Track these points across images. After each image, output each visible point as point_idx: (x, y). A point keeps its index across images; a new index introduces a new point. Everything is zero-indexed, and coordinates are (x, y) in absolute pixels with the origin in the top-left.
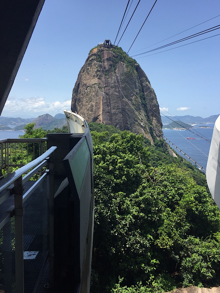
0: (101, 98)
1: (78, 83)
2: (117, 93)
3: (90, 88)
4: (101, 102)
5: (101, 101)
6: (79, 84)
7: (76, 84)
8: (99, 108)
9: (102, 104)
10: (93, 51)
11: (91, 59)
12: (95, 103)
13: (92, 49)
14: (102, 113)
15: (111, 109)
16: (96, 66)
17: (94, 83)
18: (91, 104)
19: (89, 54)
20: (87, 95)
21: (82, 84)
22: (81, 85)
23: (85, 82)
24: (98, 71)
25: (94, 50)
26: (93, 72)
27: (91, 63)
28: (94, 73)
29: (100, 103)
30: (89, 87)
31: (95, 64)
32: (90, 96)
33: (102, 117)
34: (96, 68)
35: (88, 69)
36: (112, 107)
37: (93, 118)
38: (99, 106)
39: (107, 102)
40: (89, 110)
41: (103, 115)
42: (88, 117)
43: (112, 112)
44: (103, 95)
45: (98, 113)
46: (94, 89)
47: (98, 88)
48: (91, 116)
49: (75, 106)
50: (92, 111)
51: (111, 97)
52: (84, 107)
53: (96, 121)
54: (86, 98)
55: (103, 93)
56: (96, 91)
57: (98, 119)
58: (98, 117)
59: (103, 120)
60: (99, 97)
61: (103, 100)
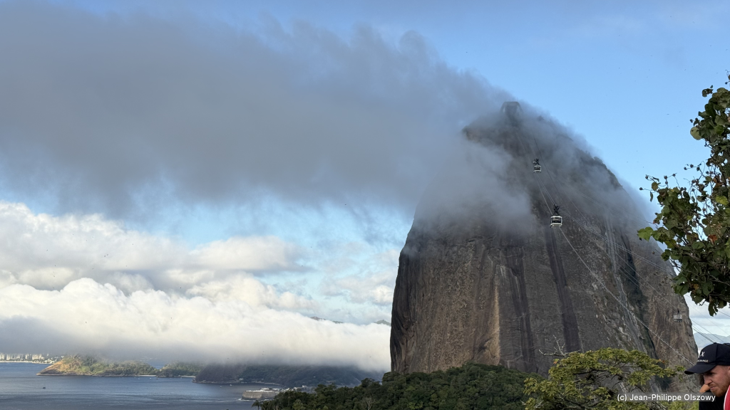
0: (497, 282)
2: (546, 267)
3: (459, 248)
4: (497, 294)
5: (496, 291)
8: (488, 316)
9: (500, 303)
12: (475, 298)
14: (501, 330)
15: (527, 319)
18: (464, 300)
29: (491, 298)
30: (455, 249)
32: (460, 275)
33: (501, 344)
36: (531, 312)
37: (470, 347)
38: (489, 307)
39: (514, 297)
40: (454, 320)
41: (501, 338)
42: (452, 341)
43: (532, 327)
44: (499, 274)
45: (487, 332)
46: (471, 255)
47: (484, 251)
48: (462, 340)
49: (408, 305)
50: (466, 323)
51: (526, 280)
52: (438, 310)
53: (481, 356)
54: (445, 282)
55: (503, 269)
56: (480, 259)
57: (487, 351)
58: (485, 345)
59: (504, 354)
60: (488, 280)
61: (502, 288)
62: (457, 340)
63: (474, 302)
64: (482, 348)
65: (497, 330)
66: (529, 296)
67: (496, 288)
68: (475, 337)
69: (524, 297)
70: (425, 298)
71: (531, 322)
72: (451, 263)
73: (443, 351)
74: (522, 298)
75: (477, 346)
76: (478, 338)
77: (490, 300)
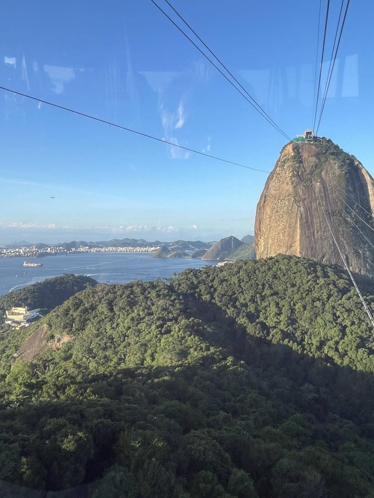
0: (299, 215)
1: (264, 196)
3: (281, 200)
4: (299, 221)
7: (261, 196)
8: (294, 231)
9: (300, 225)
10: (286, 148)
11: (283, 160)
12: (288, 223)
13: (286, 146)
14: (300, 238)
15: (314, 232)
16: (291, 170)
17: (288, 193)
18: (283, 225)
19: (281, 153)
20: (277, 212)
21: (269, 196)
22: (268, 198)
23: (273, 192)
25: (288, 147)
26: (286, 178)
27: (284, 166)
28: (288, 179)
31: (289, 166)
32: (282, 213)
33: (300, 244)
35: (279, 174)
36: (315, 229)
37: (286, 246)
38: (295, 227)
39: (307, 222)
40: (279, 234)
41: (300, 241)
42: (277, 244)
43: (316, 236)
44: (300, 211)
45: (293, 239)
46: (287, 203)
47: (293, 201)
48: (282, 243)
49: (260, 228)
50: (284, 236)
51: (313, 214)
52: (272, 230)
53: (291, 250)
54: (275, 217)
55: (302, 209)
56: (291, 205)
57: (293, 247)
58: (293, 245)
59: (301, 249)
60: (295, 215)
61: (301, 218)
62: (280, 243)
63: (287, 225)
64: (291, 246)
65: (298, 237)
66: (315, 221)
67: (298, 218)
70: (267, 224)
71: (315, 234)
72: (278, 207)
73: (273, 248)
74: (311, 223)
75: (289, 245)
76: (289, 242)
77: (295, 224)
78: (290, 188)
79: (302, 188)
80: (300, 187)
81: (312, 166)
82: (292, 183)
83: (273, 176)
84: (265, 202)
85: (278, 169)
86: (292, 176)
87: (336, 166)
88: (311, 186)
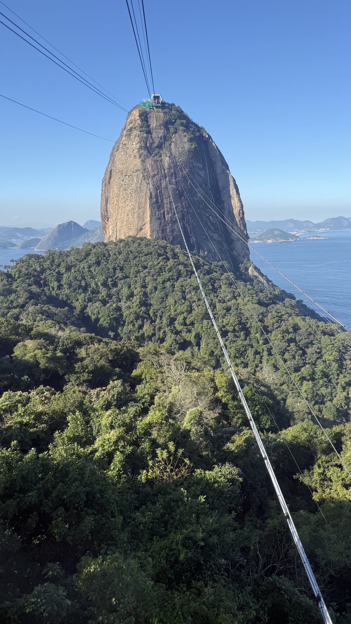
0: (149, 194)
1: (109, 170)
3: (129, 177)
4: (148, 201)
5: (148, 199)
6: (111, 171)
7: (107, 170)
8: (144, 212)
9: (150, 205)
10: (132, 114)
11: (129, 128)
12: (137, 203)
13: (132, 110)
14: (151, 219)
15: (164, 213)
16: (138, 140)
17: (136, 168)
18: (132, 205)
19: (126, 119)
20: (125, 190)
21: (115, 171)
22: (114, 173)
23: (120, 166)
24: (141, 148)
25: (134, 112)
26: (134, 150)
27: (130, 135)
28: (136, 151)
30: (127, 177)
31: (136, 136)
33: (150, 227)
34: (140, 142)
35: (125, 144)
36: (166, 209)
37: (136, 229)
38: (144, 208)
39: (157, 202)
40: (128, 215)
41: (151, 223)
42: (127, 226)
43: (166, 218)
44: (150, 190)
45: (143, 221)
46: (135, 180)
47: (142, 178)
48: (132, 225)
49: (107, 208)
50: (133, 217)
51: (163, 193)
52: (120, 210)
53: (141, 232)
54: (123, 195)
55: (151, 186)
56: (140, 183)
57: (144, 230)
58: (143, 228)
59: (152, 232)
60: (144, 193)
61: (151, 197)
62: (129, 225)
63: (137, 205)
64: (141, 229)
65: (149, 219)
66: (165, 202)
67: (148, 197)
68: (138, 224)
69: (162, 201)
70: (114, 204)
71: (166, 215)
72: (125, 185)
73: (123, 231)
74: (161, 203)
75: (139, 228)
76: (139, 224)
77: (145, 204)
78: (138, 162)
79: (150, 162)
80: (149, 162)
81: (161, 138)
82: (140, 157)
83: (118, 146)
84: (110, 178)
85: (124, 138)
86: (140, 148)
87: (186, 139)
88: (161, 161)
